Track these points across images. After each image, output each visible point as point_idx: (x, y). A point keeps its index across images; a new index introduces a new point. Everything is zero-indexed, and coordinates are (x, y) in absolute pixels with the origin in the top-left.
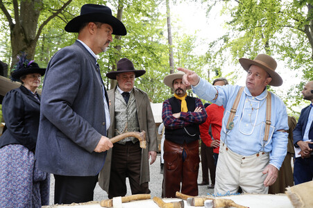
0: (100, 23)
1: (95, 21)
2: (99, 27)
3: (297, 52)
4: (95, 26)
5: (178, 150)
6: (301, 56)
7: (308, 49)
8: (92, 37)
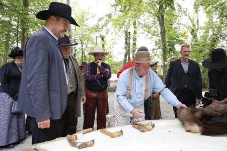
0: (58, 17)
1: (55, 15)
2: (58, 20)
3: (152, 29)
4: (55, 18)
5: (94, 95)
6: (155, 32)
7: (158, 28)
8: (53, 26)
